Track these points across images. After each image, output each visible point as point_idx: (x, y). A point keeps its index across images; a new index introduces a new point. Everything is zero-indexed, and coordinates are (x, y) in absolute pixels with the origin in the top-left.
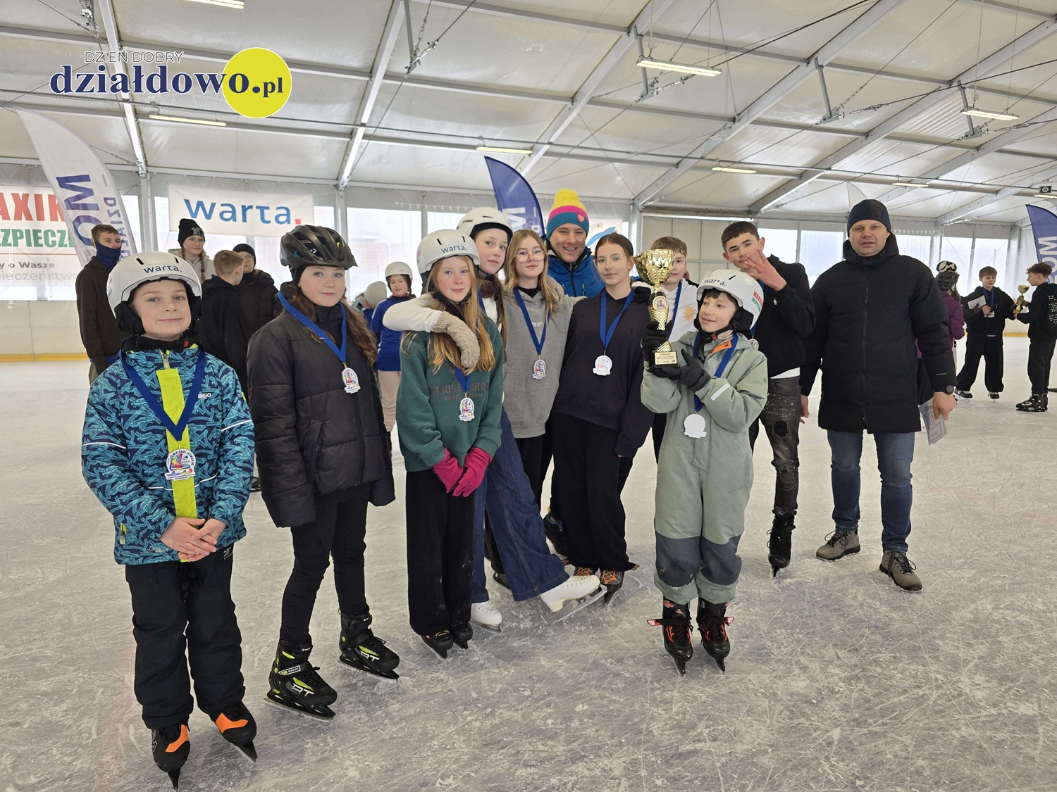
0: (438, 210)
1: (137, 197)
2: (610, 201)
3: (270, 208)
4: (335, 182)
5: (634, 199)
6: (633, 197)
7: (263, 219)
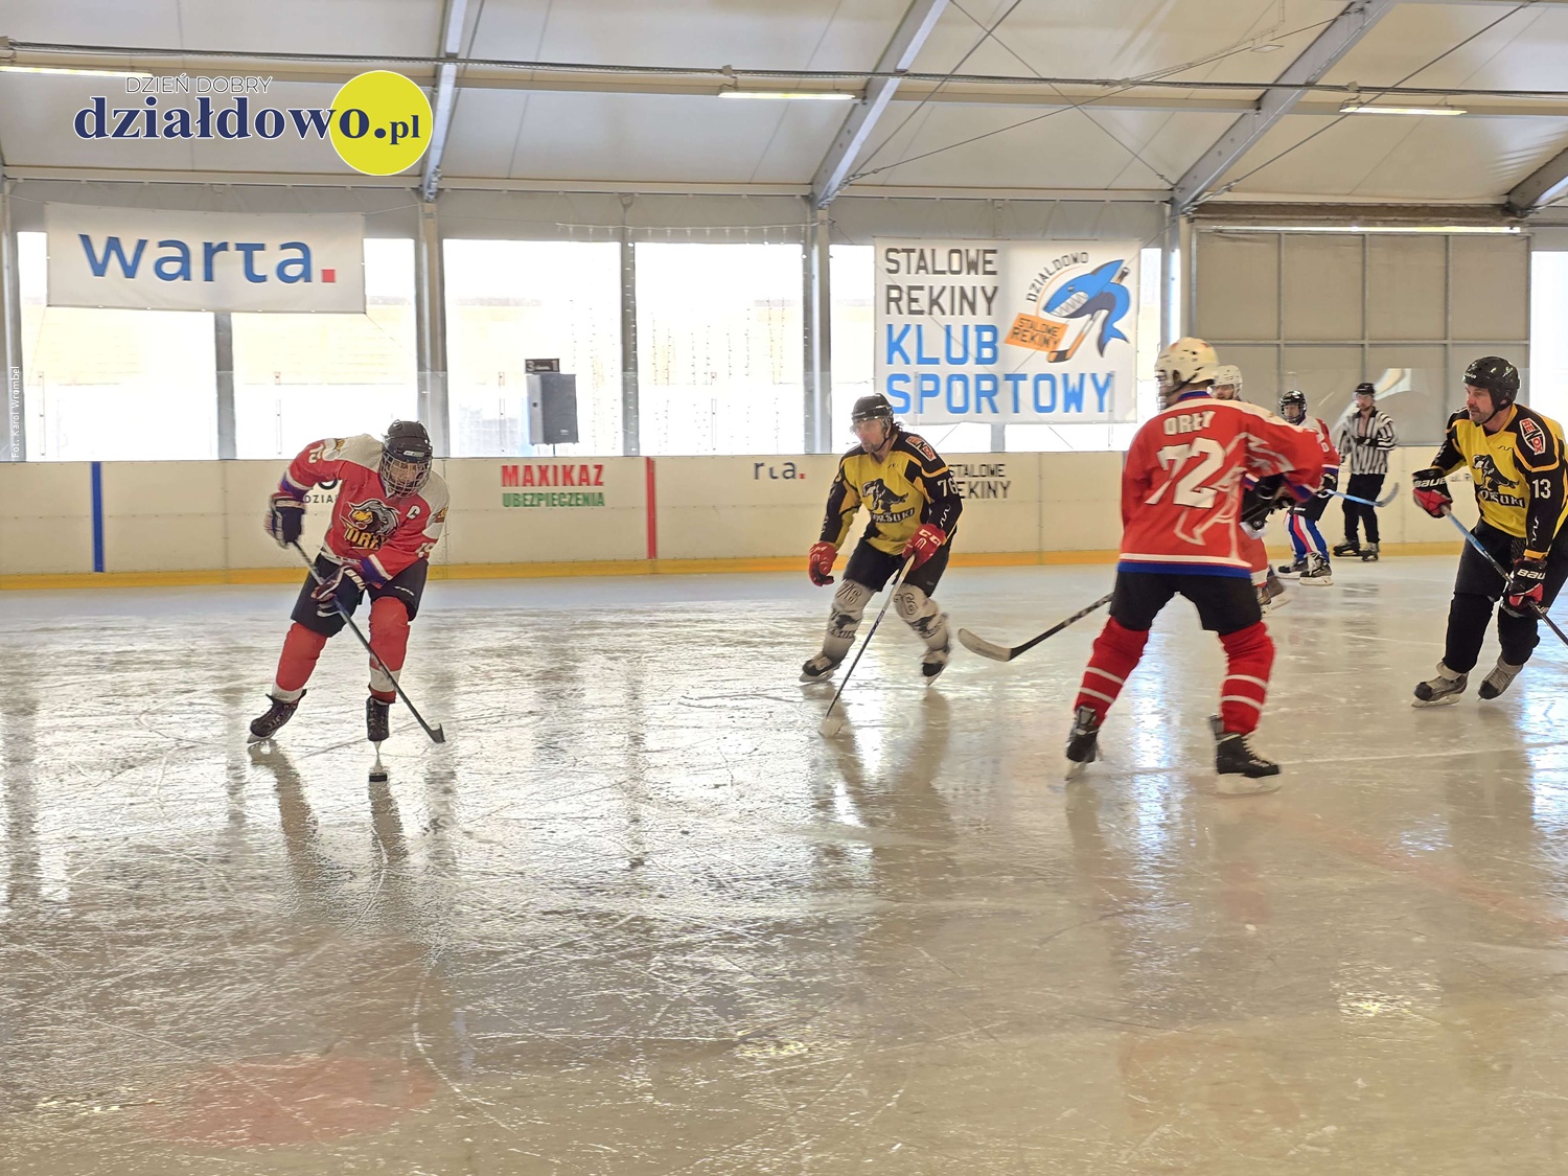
0: (659, 236)
2: (1108, 196)
3: (268, 246)
4: (416, 183)
5: (1171, 190)
6: (1169, 185)
7: (252, 277)
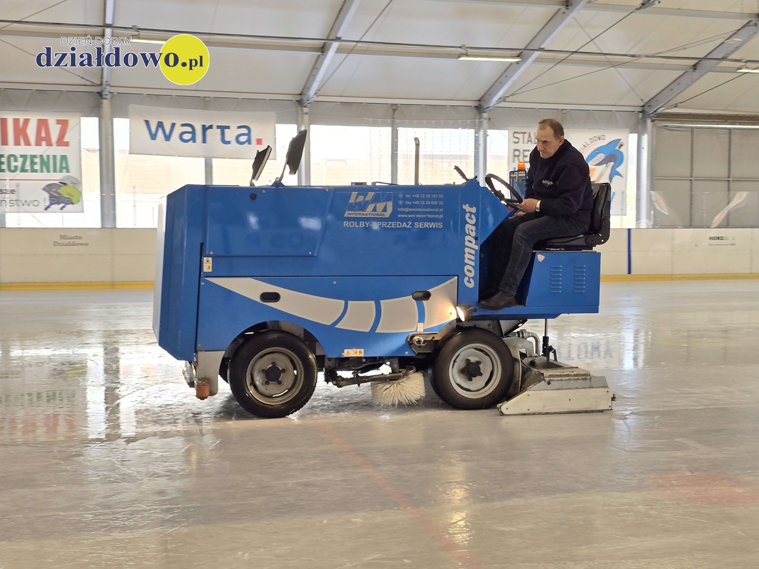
1: (97, 119)
2: (614, 109)
3: (231, 127)
4: (298, 98)
5: (644, 106)
6: (642, 104)
7: (224, 141)
